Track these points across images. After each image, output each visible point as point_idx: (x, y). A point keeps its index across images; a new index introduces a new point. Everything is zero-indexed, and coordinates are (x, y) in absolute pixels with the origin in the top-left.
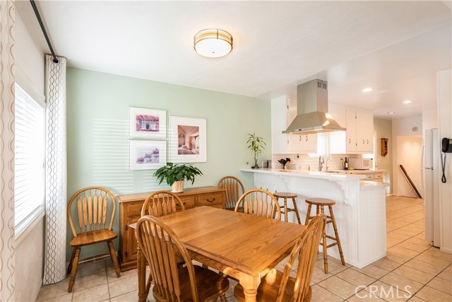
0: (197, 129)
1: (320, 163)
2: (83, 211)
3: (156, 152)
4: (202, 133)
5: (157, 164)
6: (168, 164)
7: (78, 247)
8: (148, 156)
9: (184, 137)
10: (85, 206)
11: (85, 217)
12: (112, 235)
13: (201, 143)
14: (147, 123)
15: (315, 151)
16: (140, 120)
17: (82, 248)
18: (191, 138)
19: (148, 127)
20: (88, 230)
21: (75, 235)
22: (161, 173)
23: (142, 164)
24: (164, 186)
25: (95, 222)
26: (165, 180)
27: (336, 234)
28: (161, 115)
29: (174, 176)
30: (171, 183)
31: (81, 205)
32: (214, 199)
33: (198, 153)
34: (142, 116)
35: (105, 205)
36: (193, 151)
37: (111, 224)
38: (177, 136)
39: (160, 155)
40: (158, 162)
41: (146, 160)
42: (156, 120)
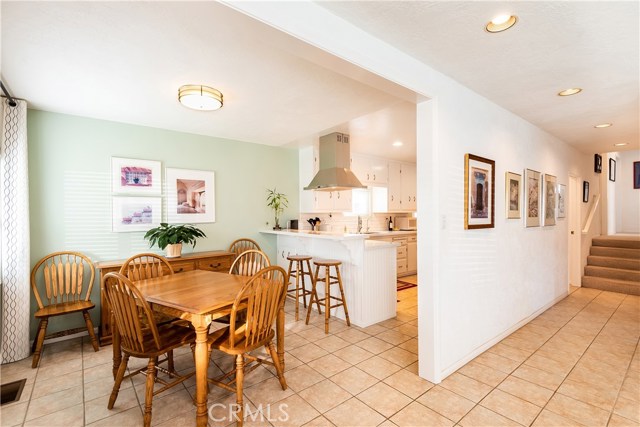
0: (202, 184)
1: (360, 223)
2: (51, 280)
3: (148, 211)
4: (209, 188)
5: (150, 225)
6: (163, 224)
7: (45, 318)
8: (137, 215)
9: (185, 192)
10: (54, 274)
11: (55, 287)
12: (88, 305)
13: (208, 199)
14: (135, 176)
15: (349, 209)
16: (127, 173)
17: (50, 319)
18: (195, 194)
19: (136, 180)
20: (59, 301)
21: (41, 307)
22: (153, 234)
23: (130, 225)
24: (156, 250)
25: (68, 292)
26: (157, 244)
27: (342, 294)
28: (154, 167)
29: (167, 239)
30: (163, 246)
31: (49, 273)
32: (219, 265)
33: (204, 212)
34: (129, 169)
35: (81, 272)
36: (197, 209)
37: (88, 294)
38: (176, 192)
39: (153, 214)
40: (150, 222)
41: (134, 219)
42: (147, 173)
